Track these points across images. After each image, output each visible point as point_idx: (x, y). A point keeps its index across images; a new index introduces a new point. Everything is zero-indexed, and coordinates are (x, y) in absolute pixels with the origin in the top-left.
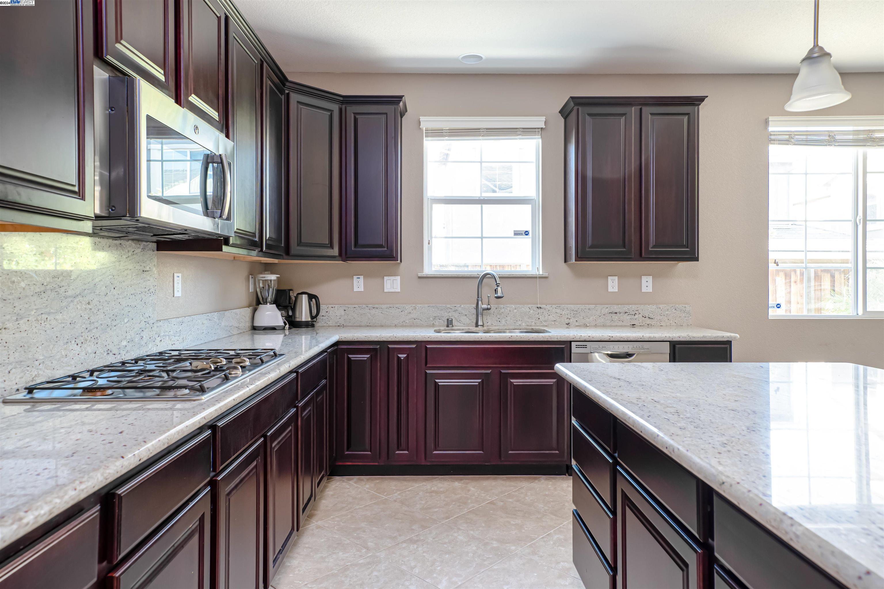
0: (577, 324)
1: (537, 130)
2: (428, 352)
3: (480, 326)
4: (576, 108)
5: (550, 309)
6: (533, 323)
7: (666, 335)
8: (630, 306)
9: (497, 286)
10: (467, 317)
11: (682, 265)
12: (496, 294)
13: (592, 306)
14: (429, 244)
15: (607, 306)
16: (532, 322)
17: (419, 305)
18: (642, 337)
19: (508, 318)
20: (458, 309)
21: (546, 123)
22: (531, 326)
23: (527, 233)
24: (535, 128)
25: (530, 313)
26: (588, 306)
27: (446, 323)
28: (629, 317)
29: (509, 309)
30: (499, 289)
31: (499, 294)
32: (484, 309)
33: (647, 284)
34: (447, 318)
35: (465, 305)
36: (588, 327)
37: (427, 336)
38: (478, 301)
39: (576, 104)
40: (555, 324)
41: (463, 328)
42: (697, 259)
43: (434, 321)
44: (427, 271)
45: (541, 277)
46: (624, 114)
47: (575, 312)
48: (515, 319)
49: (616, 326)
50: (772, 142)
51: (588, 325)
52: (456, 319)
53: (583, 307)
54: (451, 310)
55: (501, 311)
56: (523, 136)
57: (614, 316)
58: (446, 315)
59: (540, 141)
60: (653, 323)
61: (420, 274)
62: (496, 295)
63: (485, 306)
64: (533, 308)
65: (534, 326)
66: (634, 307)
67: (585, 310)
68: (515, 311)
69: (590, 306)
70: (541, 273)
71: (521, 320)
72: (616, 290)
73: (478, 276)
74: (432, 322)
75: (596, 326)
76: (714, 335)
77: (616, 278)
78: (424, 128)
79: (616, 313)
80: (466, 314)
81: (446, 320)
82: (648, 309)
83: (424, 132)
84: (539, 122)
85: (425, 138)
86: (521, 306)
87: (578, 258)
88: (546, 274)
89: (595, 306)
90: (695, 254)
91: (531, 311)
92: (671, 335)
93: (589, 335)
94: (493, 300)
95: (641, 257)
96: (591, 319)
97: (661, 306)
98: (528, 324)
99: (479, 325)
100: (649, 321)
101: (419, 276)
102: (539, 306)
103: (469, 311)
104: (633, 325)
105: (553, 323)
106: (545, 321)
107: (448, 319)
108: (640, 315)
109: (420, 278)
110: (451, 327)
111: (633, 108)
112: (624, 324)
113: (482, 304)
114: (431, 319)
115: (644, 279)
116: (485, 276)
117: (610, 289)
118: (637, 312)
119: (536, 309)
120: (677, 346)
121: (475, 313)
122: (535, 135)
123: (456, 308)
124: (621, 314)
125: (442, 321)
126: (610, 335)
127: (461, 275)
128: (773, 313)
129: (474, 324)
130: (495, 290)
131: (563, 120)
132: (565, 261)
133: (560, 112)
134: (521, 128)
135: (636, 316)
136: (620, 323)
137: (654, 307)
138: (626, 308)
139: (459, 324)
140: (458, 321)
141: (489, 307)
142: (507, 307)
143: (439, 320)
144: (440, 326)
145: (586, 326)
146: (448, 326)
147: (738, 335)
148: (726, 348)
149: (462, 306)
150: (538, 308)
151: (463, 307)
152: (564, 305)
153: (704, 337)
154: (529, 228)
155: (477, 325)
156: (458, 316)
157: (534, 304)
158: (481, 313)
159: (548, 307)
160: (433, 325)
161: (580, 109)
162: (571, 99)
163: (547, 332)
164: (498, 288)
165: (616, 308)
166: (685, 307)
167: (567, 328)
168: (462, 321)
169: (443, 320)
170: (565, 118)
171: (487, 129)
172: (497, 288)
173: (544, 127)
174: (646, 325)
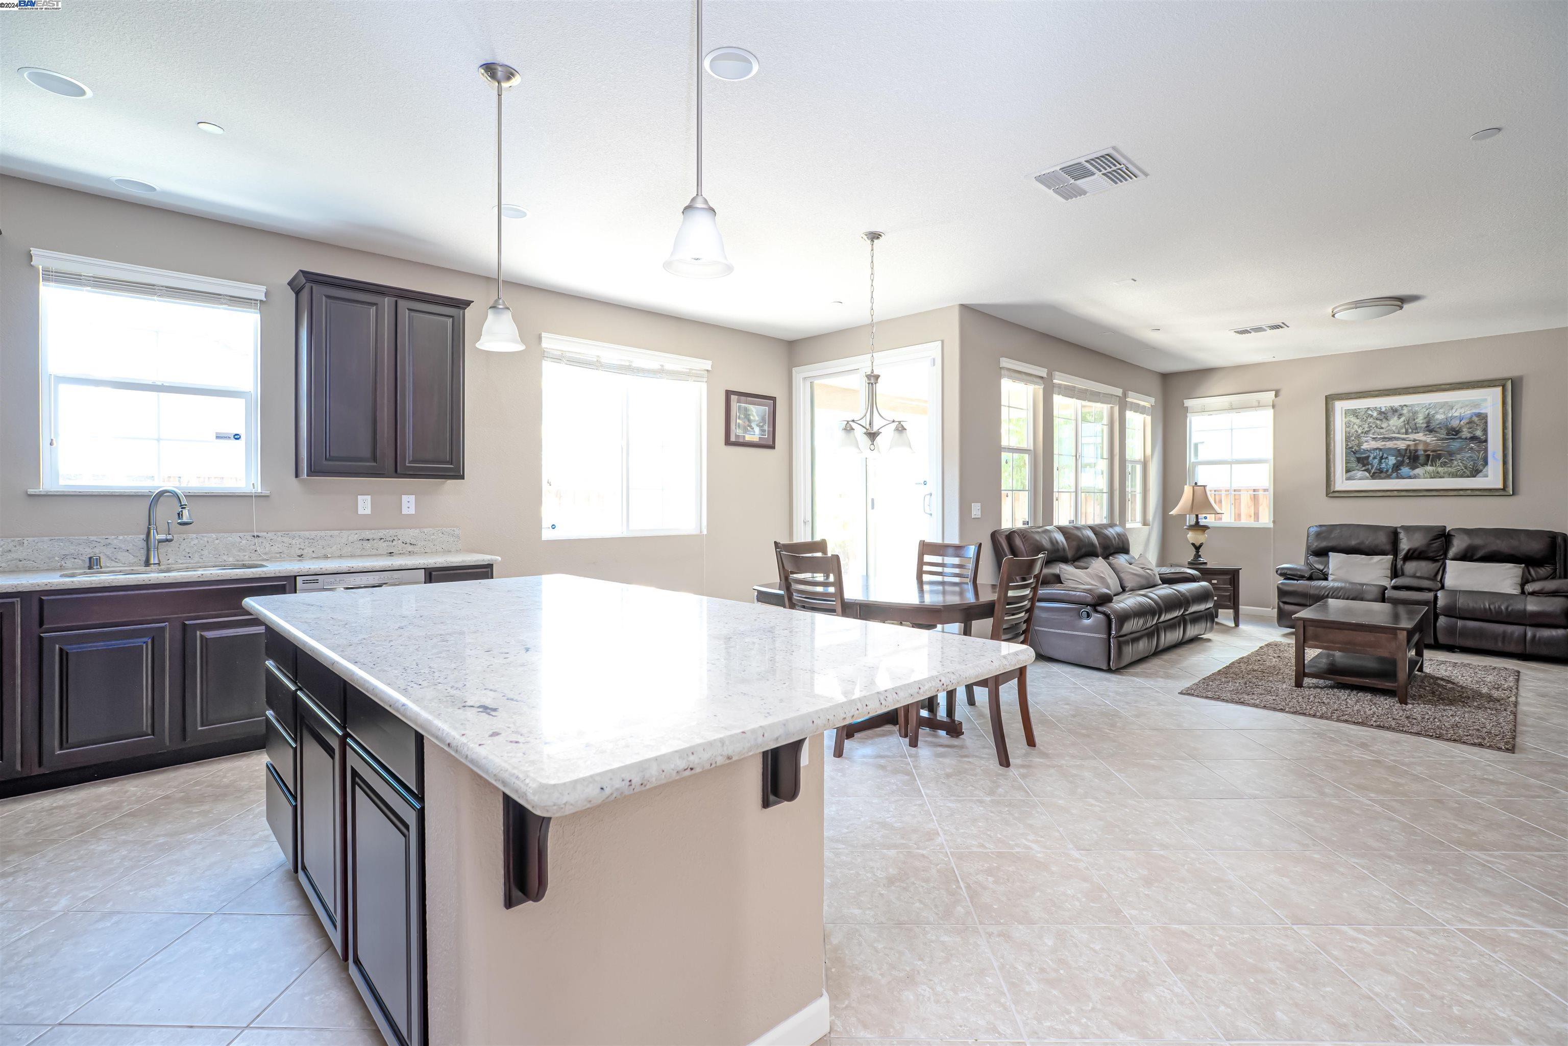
0: (314, 555)
1: (253, 302)
2: (46, 607)
3: (152, 566)
4: (308, 285)
5: (272, 538)
6: (246, 557)
7: (420, 561)
8: (388, 531)
9: (182, 508)
10: (130, 553)
11: (450, 482)
12: (179, 519)
13: (336, 533)
14: (51, 444)
15: (356, 531)
16: (245, 555)
17: (31, 539)
18: (390, 565)
19: (205, 552)
20: (112, 543)
21: (266, 294)
22: (243, 561)
23: (237, 437)
24: (251, 299)
25: (241, 544)
26: (329, 533)
27: (87, 564)
28: (385, 544)
29: (206, 539)
30: (186, 513)
31: (185, 519)
32: (160, 541)
33: (408, 505)
34: (89, 556)
35: (126, 536)
36: (329, 560)
37: (43, 583)
38: (149, 530)
39: (308, 280)
40: (280, 557)
41: (121, 569)
42: (462, 477)
43: (62, 562)
44: (47, 484)
45: (259, 497)
46: (376, 304)
47: (312, 541)
48: (216, 552)
49: (369, 555)
50: (545, 358)
51: (329, 556)
52: (108, 557)
53: (323, 533)
54: (97, 544)
55: (193, 543)
56: (229, 305)
57: (365, 543)
58: (88, 552)
59: (258, 316)
60: (415, 550)
61: (31, 491)
62: (179, 521)
63: (162, 537)
64: (246, 537)
65: (249, 560)
66: (392, 532)
67: (325, 538)
68: (217, 542)
69: (333, 532)
70: (259, 491)
71: (226, 553)
72: (368, 511)
73: (150, 494)
74: (59, 564)
75: (341, 556)
76: (474, 559)
77: (369, 497)
78: (41, 267)
79: (368, 540)
80: (128, 548)
81: (88, 560)
82: (409, 534)
83: (41, 271)
84: (259, 292)
85: (41, 283)
86: (226, 535)
87: (312, 472)
88: (267, 493)
89: (339, 532)
90: (460, 472)
91: (244, 542)
92: (426, 562)
93: (321, 567)
94: (175, 527)
95: (397, 471)
96: (334, 548)
97: (426, 530)
98: (238, 558)
99: (151, 564)
100: (410, 548)
101: (29, 493)
102: (255, 534)
103: (133, 545)
104: (390, 553)
105: (278, 556)
106: (266, 554)
107: (90, 558)
108: (399, 542)
109: (31, 496)
110: (98, 568)
111: (386, 299)
112: (380, 552)
113: (158, 534)
114: (57, 558)
115: (405, 498)
116: (161, 493)
117: (361, 511)
118: (395, 538)
119: (250, 538)
120: (433, 573)
121: (146, 548)
122: (251, 308)
123: (108, 541)
124: (375, 541)
125: (80, 561)
126: (349, 565)
127: (117, 492)
128: (547, 535)
129: (142, 563)
130: (179, 514)
131: (294, 295)
132: (297, 476)
133: (288, 284)
134: (226, 295)
135: (395, 543)
136: (374, 552)
137: (418, 531)
138: (381, 533)
139: (114, 564)
140: (112, 560)
141: (169, 537)
142: (203, 537)
143: (73, 560)
144: (76, 569)
145: (326, 557)
146: (90, 568)
147: (499, 558)
148: (488, 572)
149: (121, 537)
150: (254, 536)
151: (121, 540)
152: (294, 532)
153: (463, 561)
154: (241, 431)
155: (147, 563)
156: (113, 553)
157: (248, 532)
158: (155, 546)
159: (270, 535)
160: (61, 568)
161: (314, 287)
162: (301, 273)
163: (262, 566)
164: (184, 511)
165: (367, 534)
166: (454, 531)
167: (299, 560)
168: (119, 560)
169: (82, 560)
170: (297, 293)
171: (167, 287)
172: (182, 511)
173: (264, 299)
174: (408, 552)
